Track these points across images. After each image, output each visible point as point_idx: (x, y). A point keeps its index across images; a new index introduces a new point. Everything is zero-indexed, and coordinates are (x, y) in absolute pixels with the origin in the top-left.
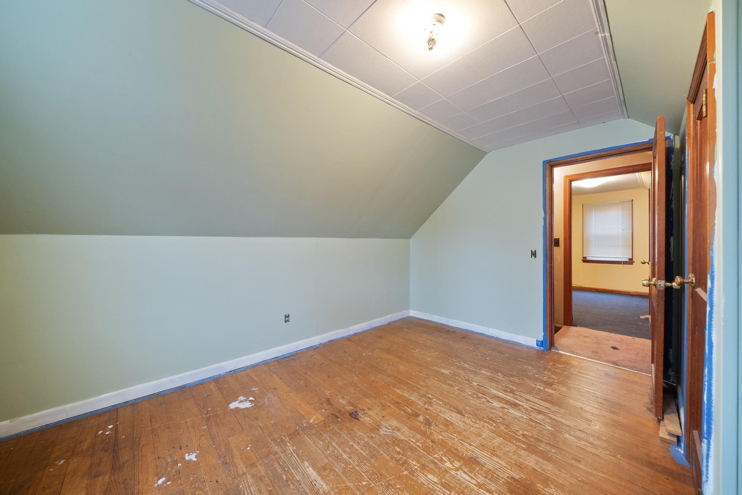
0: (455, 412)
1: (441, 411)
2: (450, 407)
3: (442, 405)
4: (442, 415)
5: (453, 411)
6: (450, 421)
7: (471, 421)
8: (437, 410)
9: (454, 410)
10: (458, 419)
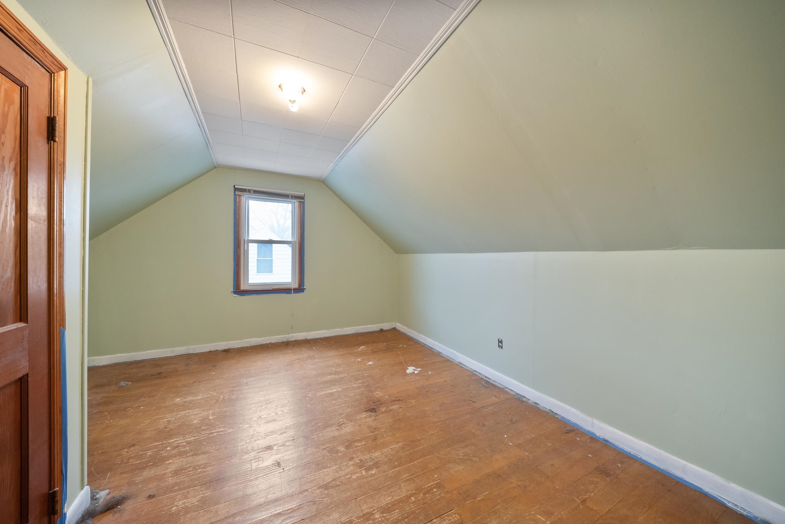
0: (330, 482)
1: (340, 470)
2: (341, 482)
3: (350, 476)
4: (334, 468)
5: (333, 481)
6: (321, 470)
7: (307, 490)
8: (345, 467)
9: (334, 483)
10: (319, 478)
